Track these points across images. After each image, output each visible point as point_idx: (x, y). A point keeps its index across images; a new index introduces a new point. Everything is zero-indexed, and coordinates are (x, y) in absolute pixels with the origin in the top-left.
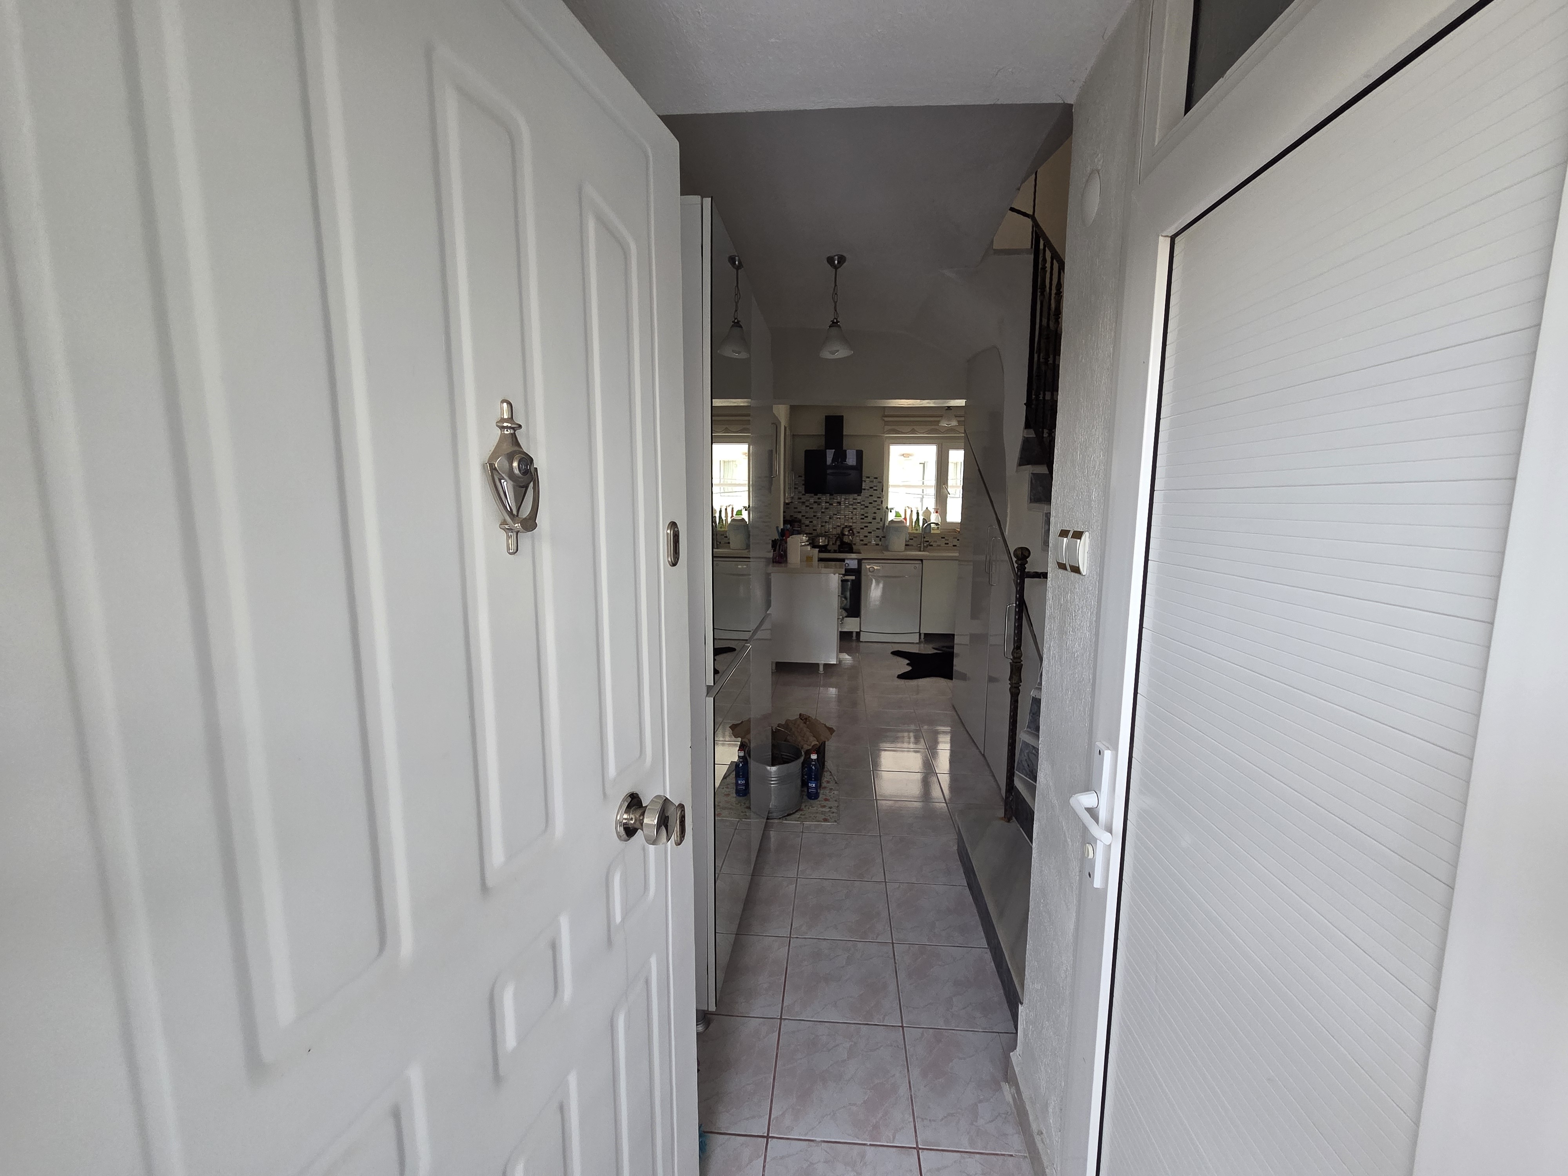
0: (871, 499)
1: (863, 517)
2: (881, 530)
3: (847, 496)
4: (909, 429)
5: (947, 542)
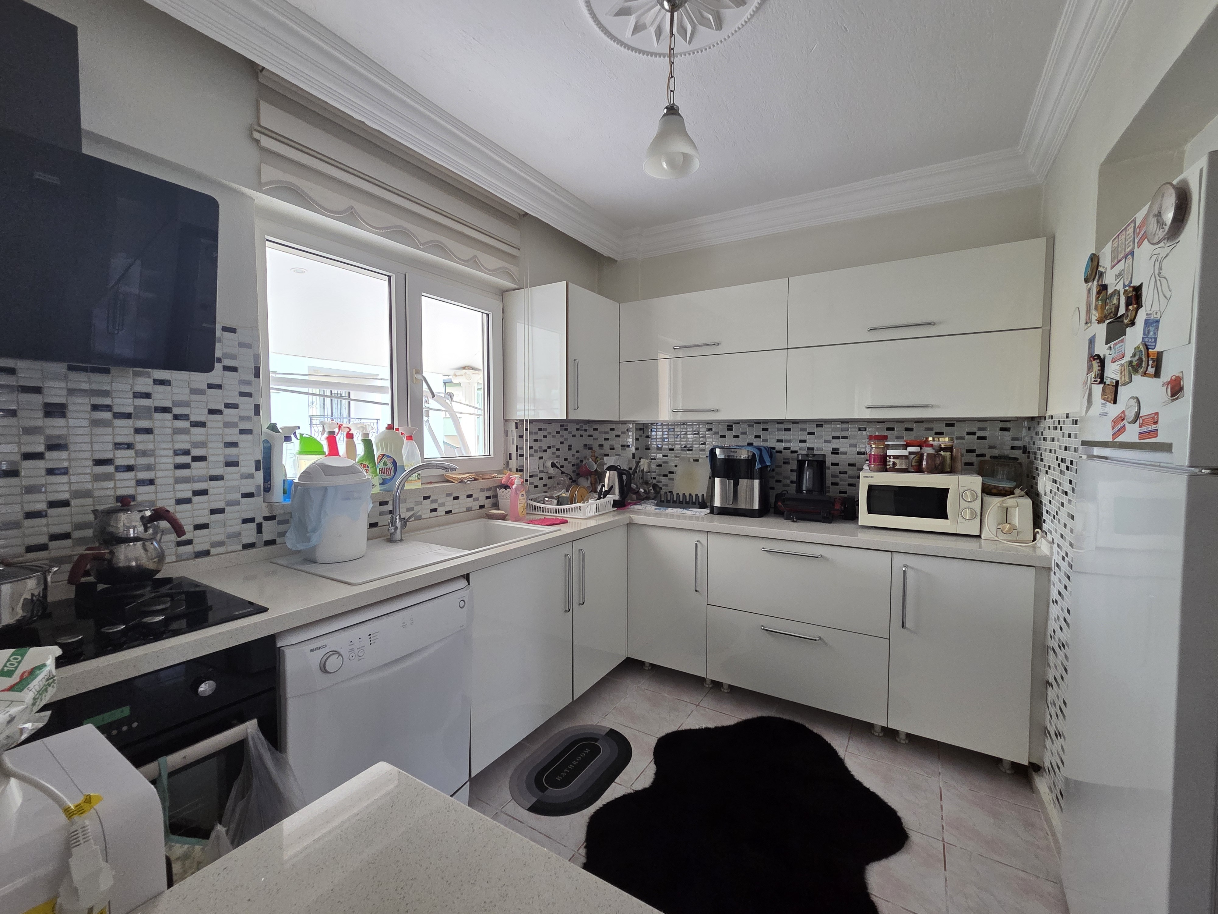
0: (216, 399)
1: (187, 459)
2: (258, 500)
5: (434, 506)
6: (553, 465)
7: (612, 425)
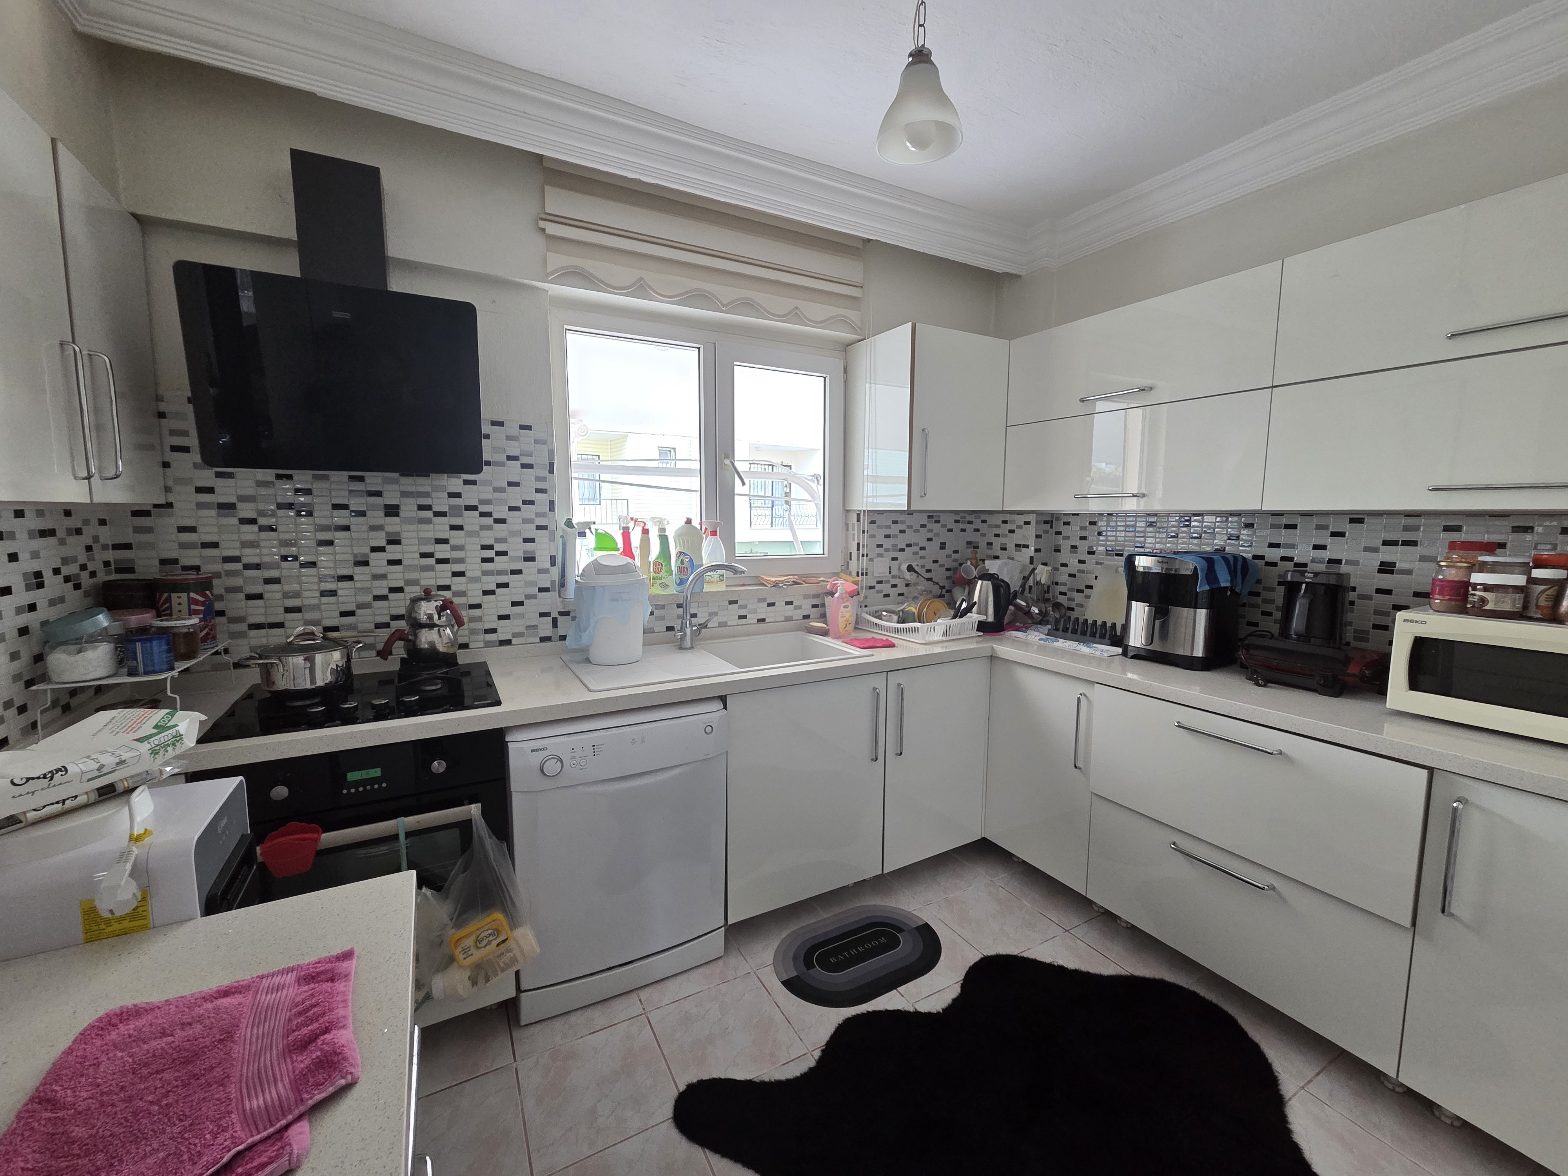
0: (515, 497)
1: (490, 554)
2: (554, 595)
3: (422, 484)
4: (625, 273)
5: (743, 612)
6: (910, 569)
7: (1006, 516)
